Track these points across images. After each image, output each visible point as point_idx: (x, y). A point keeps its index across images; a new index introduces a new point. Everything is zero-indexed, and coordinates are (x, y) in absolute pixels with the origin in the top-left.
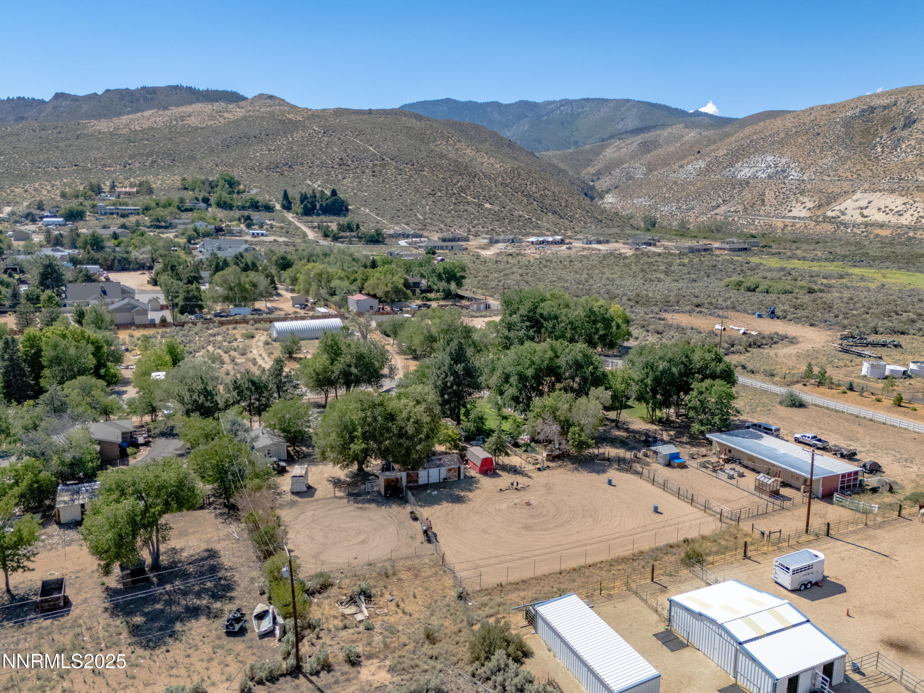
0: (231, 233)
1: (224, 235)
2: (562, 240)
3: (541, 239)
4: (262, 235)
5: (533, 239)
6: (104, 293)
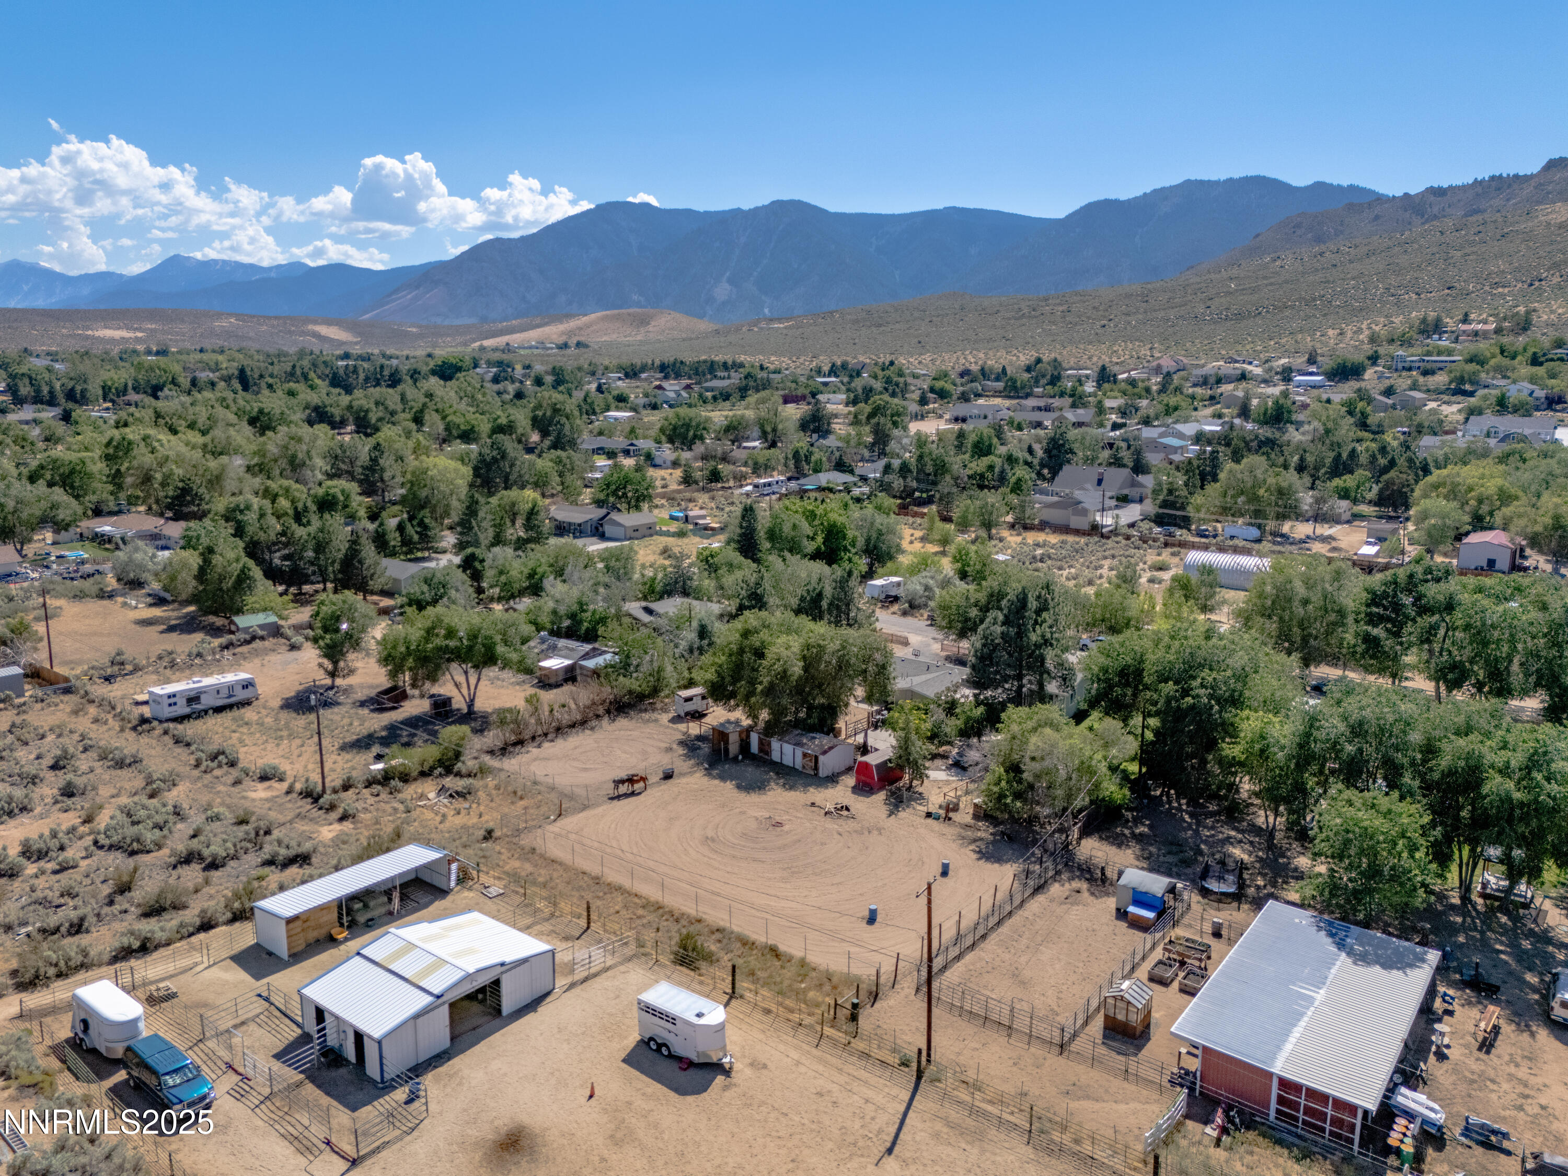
1: (1563, 410)
6: (1100, 482)
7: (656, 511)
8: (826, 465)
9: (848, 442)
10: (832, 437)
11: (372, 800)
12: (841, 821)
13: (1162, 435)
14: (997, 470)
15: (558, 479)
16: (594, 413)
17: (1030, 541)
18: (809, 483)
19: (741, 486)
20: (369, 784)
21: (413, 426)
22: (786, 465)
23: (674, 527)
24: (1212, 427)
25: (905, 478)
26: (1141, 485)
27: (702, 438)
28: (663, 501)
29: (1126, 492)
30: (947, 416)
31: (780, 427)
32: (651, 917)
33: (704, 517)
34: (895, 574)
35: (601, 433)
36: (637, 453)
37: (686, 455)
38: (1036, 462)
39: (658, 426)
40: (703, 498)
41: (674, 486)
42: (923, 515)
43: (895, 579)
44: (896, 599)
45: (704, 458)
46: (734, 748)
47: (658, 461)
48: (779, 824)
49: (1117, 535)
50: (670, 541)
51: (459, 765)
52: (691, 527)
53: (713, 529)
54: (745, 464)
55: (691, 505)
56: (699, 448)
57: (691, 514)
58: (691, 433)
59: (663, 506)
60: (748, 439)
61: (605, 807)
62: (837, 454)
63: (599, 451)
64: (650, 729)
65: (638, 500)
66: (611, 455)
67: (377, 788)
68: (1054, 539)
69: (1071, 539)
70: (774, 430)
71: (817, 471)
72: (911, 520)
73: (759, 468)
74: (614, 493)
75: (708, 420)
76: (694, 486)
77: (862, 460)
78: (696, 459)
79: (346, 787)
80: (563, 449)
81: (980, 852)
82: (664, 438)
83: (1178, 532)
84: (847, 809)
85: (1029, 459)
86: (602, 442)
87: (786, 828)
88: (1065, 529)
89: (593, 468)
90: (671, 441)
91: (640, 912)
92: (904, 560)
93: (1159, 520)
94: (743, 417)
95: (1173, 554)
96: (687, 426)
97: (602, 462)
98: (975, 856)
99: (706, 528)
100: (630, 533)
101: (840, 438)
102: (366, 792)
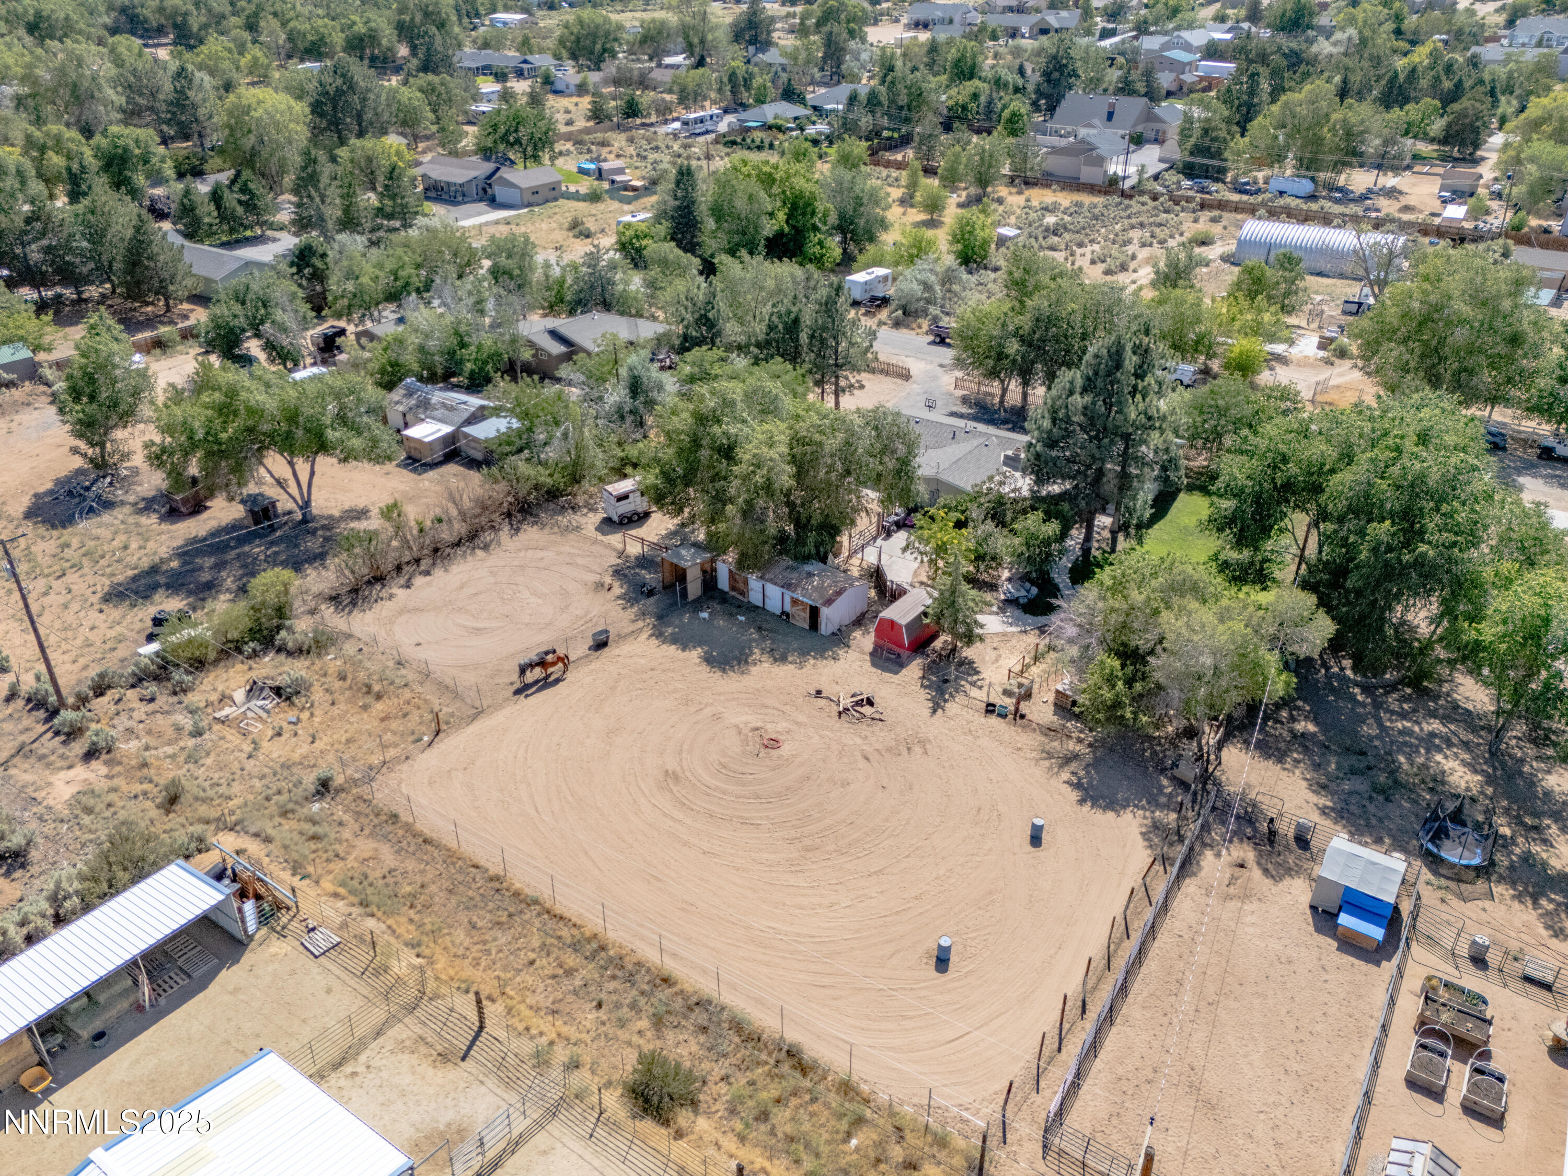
6: (1110, 116)
7: (560, 162)
8: (772, 92)
9: (796, 59)
10: (773, 51)
11: (141, 710)
12: (863, 728)
13: (1166, 46)
14: (983, 99)
15: (431, 116)
16: (478, 15)
17: (1035, 203)
18: (753, 118)
19: (666, 122)
20: (138, 681)
21: (247, 36)
22: (720, 90)
23: (584, 186)
24: (1221, 35)
25: (873, 112)
26: (1158, 119)
27: (614, 56)
28: (569, 146)
29: (1139, 129)
30: (905, 20)
31: (710, 37)
32: (588, 971)
33: (621, 171)
34: (878, 263)
35: (486, 45)
36: (533, 73)
37: (594, 77)
38: (1030, 88)
39: (558, 33)
40: (619, 140)
41: (581, 123)
42: (900, 166)
43: (881, 271)
44: (885, 301)
45: (617, 82)
46: (694, 588)
47: (559, 86)
48: (773, 743)
49: (1141, 193)
50: (582, 207)
51: (283, 633)
52: (606, 185)
53: (635, 189)
54: (670, 91)
55: (604, 151)
56: (610, 68)
57: (605, 166)
58: (598, 47)
59: (568, 152)
60: (669, 54)
61: (506, 711)
62: (784, 76)
63: (485, 70)
64: (569, 546)
65: (535, 148)
66: (500, 76)
67: (152, 688)
68: (1065, 199)
69: (1087, 199)
70: (702, 41)
71: (760, 101)
72: (885, 172)
73: (689, 97)
74: (504, 138)
75: (620, 27)
76: (607, 123)
77: (812, 83)
78: (606, 82)
79: (100, 690)
80: (435, 72)
81: (1078, 786)
82: (565, 54)
83: (1214, 187)
84: (870, 703)
85: (1020, 82)
86: (489, 57)
87: (786, 749)
88: (1073, 184)
89: (477, 97)
90: (574, 56)
91: (571, 960)
92: (889, 238)
93: (1189, 171)
94: (663, 23)
95: (1214, 220)
96: (594, 36)
97: (488, 86)
98: (1074, 795)
99: (626, 187)
100: (528, 197)
101: (784, 54)
102: (131, 694)
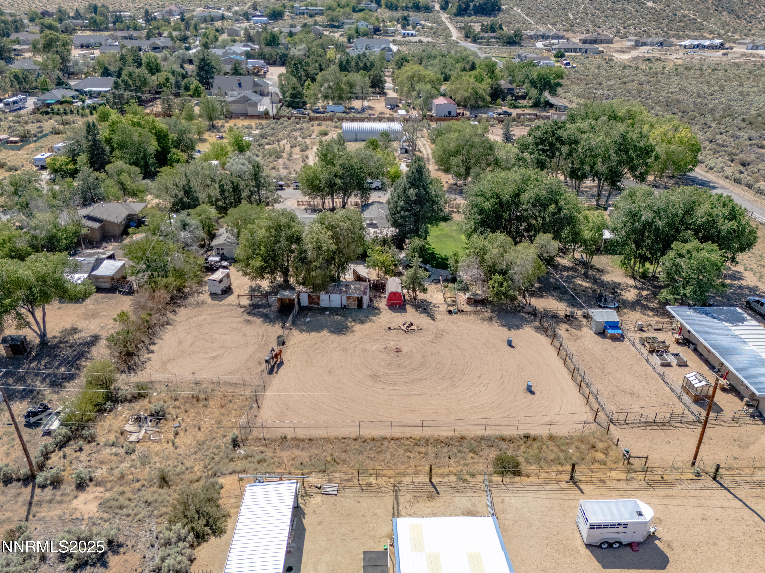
0: (386, 33)
1: (380, 35)
2: (722, 44)
3: (696, 42)
4: (412, 35)
5: (687, 42)
6: (240, 85)
11: (82, 456)
12: (418, 334)
24: (245, 48)
26: (259, 85)
43: (215, 162)
48: (398, 350)
53: (14, 142)
61: (275, 382)
64: (208, 311)
67: (74, 444)
71: (45, 89)
83: (306, 112)
84: (412, 324)
87: (406, 350)
88: (246, 116)
93: (292, 106)
98: (505, 329)
99: (8, 142)
102: (67, 451)
